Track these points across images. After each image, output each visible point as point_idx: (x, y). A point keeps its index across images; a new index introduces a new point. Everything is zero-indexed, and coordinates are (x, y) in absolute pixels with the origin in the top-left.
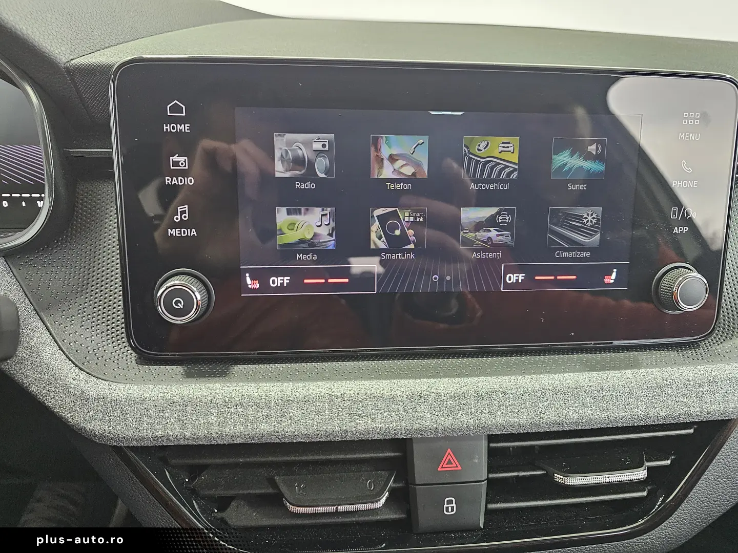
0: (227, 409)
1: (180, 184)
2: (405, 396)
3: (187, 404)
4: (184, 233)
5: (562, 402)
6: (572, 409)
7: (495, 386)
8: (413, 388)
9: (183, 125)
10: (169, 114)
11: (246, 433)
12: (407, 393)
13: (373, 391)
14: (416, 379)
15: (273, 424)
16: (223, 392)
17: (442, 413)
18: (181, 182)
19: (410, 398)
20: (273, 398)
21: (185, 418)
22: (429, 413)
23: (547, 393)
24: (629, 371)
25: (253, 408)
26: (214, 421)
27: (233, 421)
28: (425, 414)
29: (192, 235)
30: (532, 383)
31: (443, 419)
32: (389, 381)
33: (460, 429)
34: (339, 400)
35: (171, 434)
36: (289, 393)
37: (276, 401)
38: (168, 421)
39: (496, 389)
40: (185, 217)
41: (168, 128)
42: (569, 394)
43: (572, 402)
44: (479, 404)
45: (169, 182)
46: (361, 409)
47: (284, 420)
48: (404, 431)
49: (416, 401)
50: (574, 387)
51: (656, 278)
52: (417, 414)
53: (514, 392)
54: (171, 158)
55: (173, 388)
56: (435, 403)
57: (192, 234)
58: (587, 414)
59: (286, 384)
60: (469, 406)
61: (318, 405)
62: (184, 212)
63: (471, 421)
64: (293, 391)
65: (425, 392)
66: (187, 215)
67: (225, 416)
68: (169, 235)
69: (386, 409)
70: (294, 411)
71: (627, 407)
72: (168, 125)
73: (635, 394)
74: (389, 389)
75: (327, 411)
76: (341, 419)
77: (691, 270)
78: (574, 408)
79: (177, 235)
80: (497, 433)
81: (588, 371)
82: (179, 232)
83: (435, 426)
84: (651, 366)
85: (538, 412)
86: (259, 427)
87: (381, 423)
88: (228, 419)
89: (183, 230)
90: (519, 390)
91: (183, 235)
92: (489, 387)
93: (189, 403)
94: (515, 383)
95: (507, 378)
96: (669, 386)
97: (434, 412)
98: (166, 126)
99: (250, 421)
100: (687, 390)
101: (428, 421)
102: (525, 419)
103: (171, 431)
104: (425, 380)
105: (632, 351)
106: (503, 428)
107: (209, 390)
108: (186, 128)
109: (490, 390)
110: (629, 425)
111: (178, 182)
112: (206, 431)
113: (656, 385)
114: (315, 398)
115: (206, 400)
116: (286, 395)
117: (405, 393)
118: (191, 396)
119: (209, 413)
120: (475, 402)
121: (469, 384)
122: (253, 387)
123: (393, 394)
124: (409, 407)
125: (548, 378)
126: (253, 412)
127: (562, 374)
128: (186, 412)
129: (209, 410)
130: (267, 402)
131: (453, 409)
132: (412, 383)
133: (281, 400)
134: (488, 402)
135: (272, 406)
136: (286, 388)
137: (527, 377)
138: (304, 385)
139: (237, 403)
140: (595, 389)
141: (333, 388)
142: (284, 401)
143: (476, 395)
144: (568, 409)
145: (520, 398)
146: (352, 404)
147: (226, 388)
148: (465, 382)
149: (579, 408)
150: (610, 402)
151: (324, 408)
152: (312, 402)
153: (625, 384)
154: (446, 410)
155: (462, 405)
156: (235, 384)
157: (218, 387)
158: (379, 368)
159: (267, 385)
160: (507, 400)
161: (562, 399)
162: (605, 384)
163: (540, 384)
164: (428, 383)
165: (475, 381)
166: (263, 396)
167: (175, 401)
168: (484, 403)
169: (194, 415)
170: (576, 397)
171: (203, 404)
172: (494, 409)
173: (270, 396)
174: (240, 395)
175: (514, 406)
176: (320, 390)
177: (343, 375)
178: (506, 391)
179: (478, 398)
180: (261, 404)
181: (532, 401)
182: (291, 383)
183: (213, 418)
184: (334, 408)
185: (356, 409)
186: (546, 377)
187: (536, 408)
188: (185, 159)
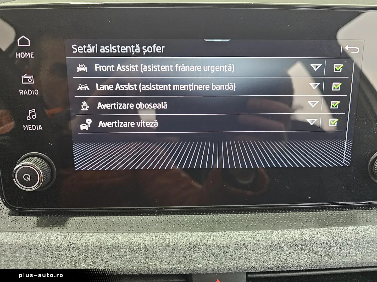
0: (58, 252)
1: (29, 94)
2: (184, 246)
3: (31, 248)
4: (34, 128)
5: (300, 251)
6: (307, 256)
7: (250, 239)
8: (190, 240)
9: (29, 53)
10: (19, 45)
12: (186, 243)
14: (193, 232)
15: (90, 263)
16: (57, 239)
17: (210, 258)
18: (30, 93)
19: (188, 248)
20: (90, 245)
21: (30, 258)
22: (201, 258)
23: (289, 245)
24: (350, 227)
25: (76, 252)
26: (49, 260)
27: (62, 261)
28: (198, 259)
29: (39, 129)
30: (278, 237)
31: (211, 263)
32: (174, 234)
33: (224, 270)
34: (137, 248)
36: (102, 241)
37: (93, 247)
38: (18, 259)
39: (251, 241)
41: (19, 55)
42: (305, 245)
43: (307, 251)
44: (238, 252)
45: (22, 93)
46: (152, 255)
47: (97, 261)
48: (183, 271)
49: (192, 249)
50: (309, 240)
51: (372, 158)
52: (192, 258)
53: (264, 243)
54: (22, 76)
55: (24, 236)
56: (205, 251)
57: (39, 128)
58: (318, 260)
59: (101, 234)
60: (231, 254)
61: (121, 251)
62: (33, 114)
63: (232, 264)
64: (105, 240)
65: (199, 243)
66: (35, 116)
67: (57, 257)
68: (24, 129)
69: (170, 255)
70: (105, 255)
71: (348, 255)
72: (19, 53)
73: (354, 245)
74: (173, 240)
75: (128, 255)
76: (138, 262)
78: (308, 256)
79: (29, 129)
81: (320, 227)
82: (31, 127)
83: (205, 267)
84: (367, 223)
85: (282, 258)
86: (80, 266)
87: (166, 265)
88: (59, 259)
89: (33, 126)
91: (33, 129)
92: (246, 239)
93: (33, 247)
94: (265, 237)
95: (260, 232)
97: (205, 258)
99: (74, 261)
101: (200, 264)
102: (271, 264)
104: (200, 233)
105: (352, 209)
106: (255, 269)
107: (47, 238)
108: (31, 55)
109: (247, 242)
113: (370, 239)
114: (120, 246)
115: (45, 245)
116: (99, 243)
117: (184, 244)
118: (34, 242)
119: (46, 255)
120: (235, 250)
121: (232, 237)
122: (78, 236)
123: (176, 244)
124: (187, 254)
125: (290, 232)
126: (76, 255)
127: (301, 230)
128: (31, 253)
129: (46, 253)
130: (86, 248)
131: (219, 255)
132: (190, 236)
133: (96, 247)
134: (245, 250)
135: (89, 251)
136: (101, 237)
137: (274, 232)
138: (114, 235)
139: (66, 248)
140: (324, 242)
141: (133, 238)
142: (98, 247)
143: (236, 246)
144: (304, 256)
145: (269, 248)
146: (146, 251)
147: (59, 237)
148: (229, 235)
149: (312, 256)
150: (335, 252)
151: (126, 253)
152: (117, 249)
153: (347, 238)
154: (214, 256)
155: (226, 253)
156: (67, 233)
157: (54, 236)
158: (170, 222)
159: (89, 235)
160: (259, 249)
161: (299, 249)
162: (332, 238)
163: (284, 238)
164: (202, 236)
165: (236, 234)
166: (84, 243)
167: (24, 245)
168: (242, 252)
169: (36, 256)
170: (310, 248)
171: (42, 248)
172: (249, 256)
173: (89, 243)
174: (68, 242)
175: (264, 254)
176: (124, 239)
177: (143, 227)
178: (258, 243)
179: (238, 248)
180: (82, 249)
181: (277, 251)
182: (105, 234)
183: (48, 258)
184: (133, 253)
185: (148, 255)
186: (288, 231)
187: (280, 256)
188: (32, 77)
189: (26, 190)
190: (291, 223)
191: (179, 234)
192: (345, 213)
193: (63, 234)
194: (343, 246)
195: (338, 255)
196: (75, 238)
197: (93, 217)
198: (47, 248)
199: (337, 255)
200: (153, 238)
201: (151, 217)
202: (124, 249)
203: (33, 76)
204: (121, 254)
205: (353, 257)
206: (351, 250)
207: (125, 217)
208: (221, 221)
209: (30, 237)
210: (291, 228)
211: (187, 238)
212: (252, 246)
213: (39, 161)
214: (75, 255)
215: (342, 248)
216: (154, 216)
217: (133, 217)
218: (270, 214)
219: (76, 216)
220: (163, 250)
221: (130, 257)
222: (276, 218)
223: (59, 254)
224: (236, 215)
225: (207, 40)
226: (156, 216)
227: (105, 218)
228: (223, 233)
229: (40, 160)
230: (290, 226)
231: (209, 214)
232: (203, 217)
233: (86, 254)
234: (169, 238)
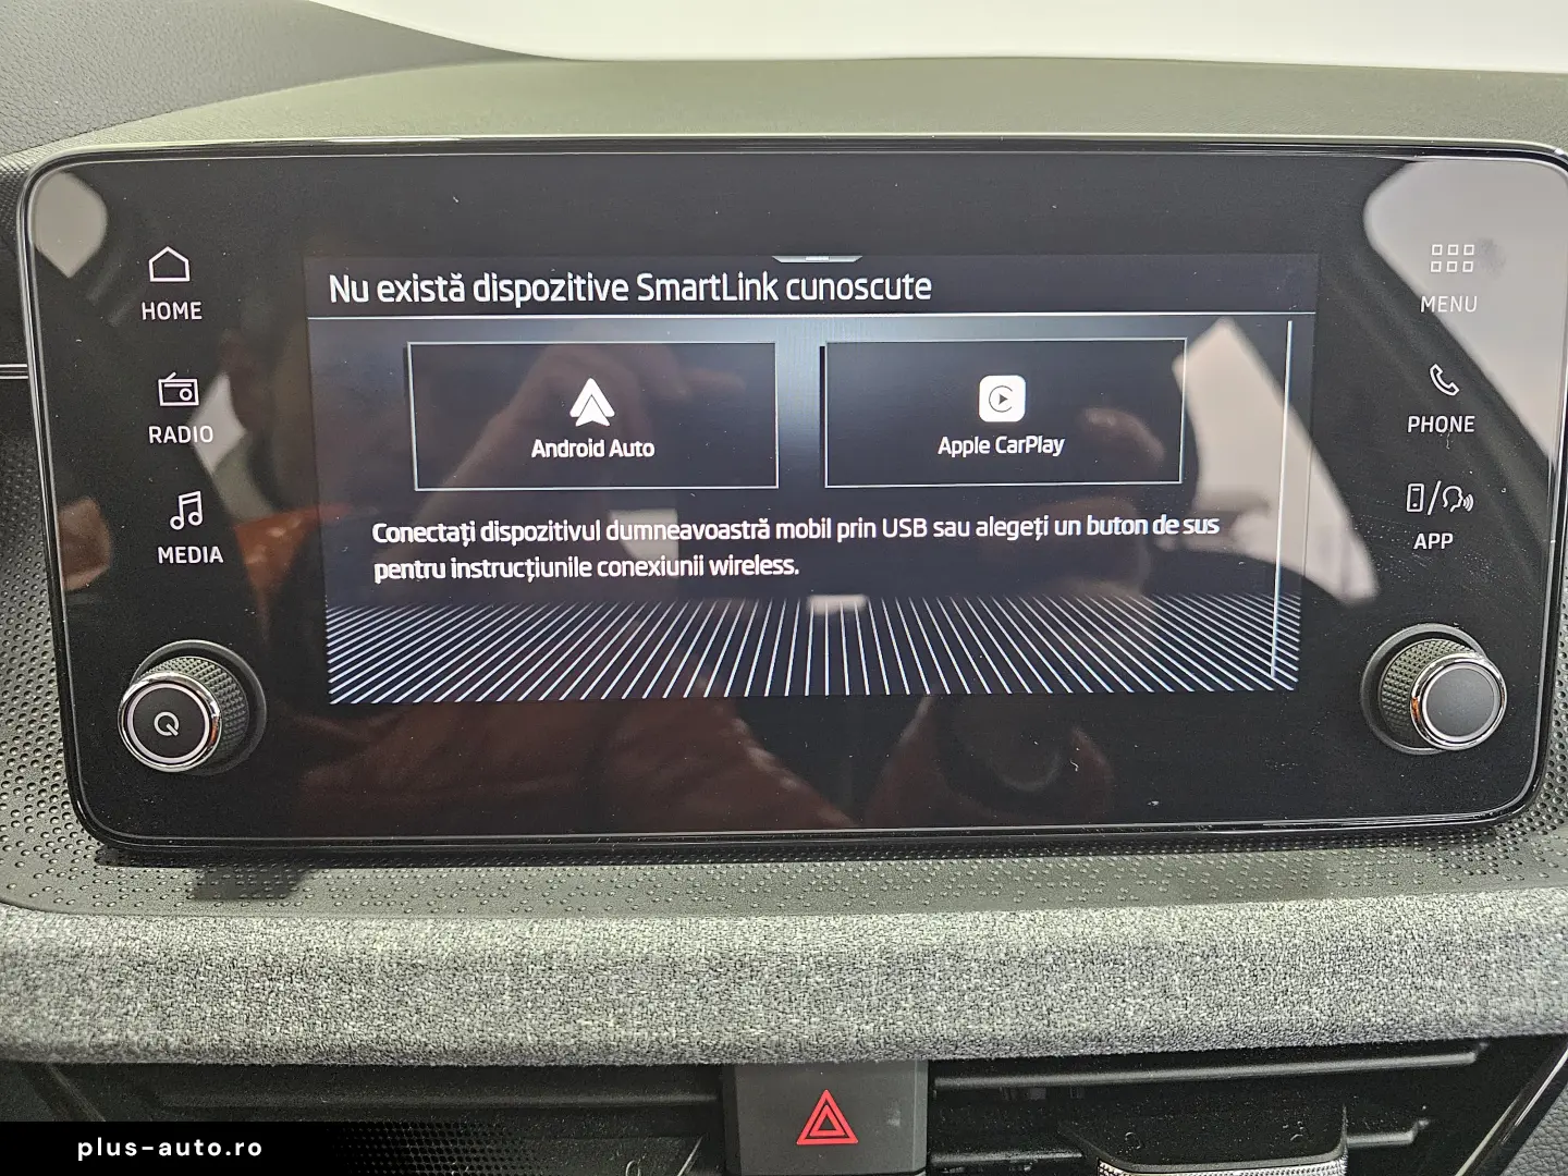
0: (267, 983)
1: (181, 441)
2: (703, 961)
3: (175, 967)
4: (195, 557)
5: (1108, 984)
6: (1133, 1002)
7: (934, 940)
8: (725, 942)
9: (185, 305)
10: (153, 279)
11: (313, 1042)
12: (709, 953)
13: (624, 946)
14: (737, 916)
15: (377, 1022)
16: (264, 939)
17: (794, 1005)
18: (185, 437)
19: (715, 968)
20: (379, 960)
21: (169, 1001)
22: (761, 1006)
23: (1069, 959)
24: (1292, 903)
25: (329, 981)
26: (236, 1011)
27: (280, 1012)
28: (752, 1007)
29: (212, 561)
30: (1032, 933)
31: (795, 1021)
32: (669, 923)
33: (841, 1047)
34: (538, 967)
35: (136, 1039)
36: (418, 946)
37: (387, 966)
38: (130, 1007)
39: (935, 947)
40: (195, 519)
41: (152, 310)
42: (1127, 962)
43: (1135, 983)
44: (891, 984)
45: (157, 436)
46: (592, 992)
47: (402, 1013)
48: (697, 1050)
49: (730, 974)
50: (1140, 945)
51: (1370, 663)
52: (730, 1006)
53: (982, 955)
54: (160, 381)
55: (151, 928)
56: (776, 981)
57: (213, 558)
58: (1174, 1017)
59: (417, 924)
60: (865, 991)
61: (485, 977)
62: (193, 507)
63: (868, 1027)
64: (429, 943)
65: (754, 952)
66: (200, 515)
67: (263, 998)
68: (161, 561)
69: (653, 993)
70: (426, 992)
71: (1280, 999)
72: (152, 304)
73: (1301, 965)
74: (666, 942)
75: (507, 993)
76: (541, 1016)
77: (1467, 645)
78: (1139, 1000)
79: (179, 561)
80: (940, 1057)
81: (1186, 901)
82: (183, 554)
83: (775, 1038)
84: (1356, 890)
85: (1044, 1008)
86: (342, 1030)
87: (639, 1027)
88: (269, 1008)
89: (190, 549)
90: (996, 951)
91: (191, 561)
92: (918, 941)
93: (180, 964)
94: (986, 933)
95: (970, 916)
96: (1396, 947)
97: (776, 1004)
98: (148, 307)
99: (320, 1013)
100: (1444, 957)
101: (759, 1026)
102: (1008, 1028)
103: (137, 1032)
104: (760, 920)
105: (1314, 846)
106: (953, 1048)
107: (232, 934)
108: (193, 310)
109: (921, 949)
110: (1289, 1044)
111: (177, 439)
112: (216, 1036)
113: (1361, 943)
114: (480, 961)
115: (221, 959)
116: (410, 953)
117: (702, 954)
118: (186, 948)
119: (226, 992)
120: (881, 979)
121: (870, 932)
122: (337, 928)
123: (673, 955)
124: (711, 989)
125: (1075, 919)
126: (330, 992)
127: (1114, 910)
128: (173, 987)
129: (227, 985)
130: (363, 968)
131: (822, 995)
132: (726, 928)
133: (399, 964)
134: (913, 979)
135: (375, 979)
136: (415, 933)
137: (1021, 915)
138: (460, 925)
139: (294, 968)
140: (1196, 951)
141: (528, 935)
142: (405, 966)
143: (885, 962)
144: (1124, 1001)
145: (998, 971)
146: (571, 977)
147: (273, 931)
148: (861, 926)
149: (1151, 1000)
150: (1235, 987)
151: (500, 987)
152: (471, 972)
153: (1278, 940)
154: (806, 999)
155: (848, 986)
156: (300, 920)
157: (255, 927)
158: (659, 885)
159: (374, 924)
160: (964, 976)
161: (1107, 975)
162: (1223, 940)
163: (1052, 936)
164: (766, 928)
165: (886, 924)
166: (357, 952)
167: (149, 959)
168: (903, 983)
169: (190, 996)
170: (1145, 972)
171: (213, 968)
172: (929, 999)
173: (373, 952)
174: (303, 948)
175: (980, 992)
176: (497, 940)
177: (565, 901)
178: (962, 952)
179: (889, 971)
180: (349, 972)
181: (1028, 980)
182: (430, 921)
183: (233, 1004)
184: (525, 986)
185: (578, 992)
186: (1069, 915)
187: (1038, 998)
188: (193, 384)
189: (162, 768)
190: (1084, 891)
191: (686, 922)
192: (1285, 860)
193: (285, 924)
194: (1264, 967)
195: (1244, 1000)
196: (326, 934)
197: (391, 870)
198: (228, 970)
199: (1240, 998)
200: (597, 935)
201: (595, 870)
202: (495, 971)
203: (195, 381)
204: (484, 988)
205: (1297, 1008)
206: (1293, 981)
207: (504, 869)
208: (839, 882)
209: (170, 932)
210: (1084, 905)
211: (714, 937)
212: (938, 964)
213: (208, 668)
214: (325, 992)
215: (1260, 972)
216: (605, 868)
217: (530, 868)
218: (1017, 861)
219: (331, 867)
220: (630, 976)
221: (516, 998)
222: (1034, 872)
223: (269, 990)
224: (893, 863)
225: (783, 260)
226: (612, 867)
227: (432, 872)
228: (841, 919)
229: (213, 666)
230: (1080, 898)
231: (798, 861)
232: (775, 871)
233: (363, 991)
234: (651, 935)
